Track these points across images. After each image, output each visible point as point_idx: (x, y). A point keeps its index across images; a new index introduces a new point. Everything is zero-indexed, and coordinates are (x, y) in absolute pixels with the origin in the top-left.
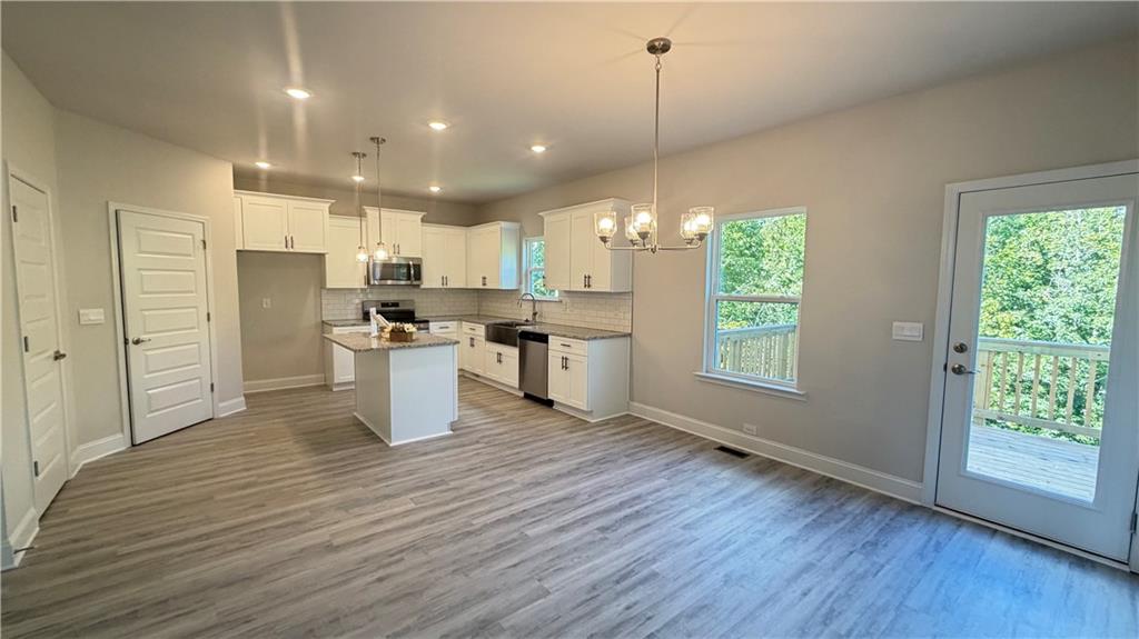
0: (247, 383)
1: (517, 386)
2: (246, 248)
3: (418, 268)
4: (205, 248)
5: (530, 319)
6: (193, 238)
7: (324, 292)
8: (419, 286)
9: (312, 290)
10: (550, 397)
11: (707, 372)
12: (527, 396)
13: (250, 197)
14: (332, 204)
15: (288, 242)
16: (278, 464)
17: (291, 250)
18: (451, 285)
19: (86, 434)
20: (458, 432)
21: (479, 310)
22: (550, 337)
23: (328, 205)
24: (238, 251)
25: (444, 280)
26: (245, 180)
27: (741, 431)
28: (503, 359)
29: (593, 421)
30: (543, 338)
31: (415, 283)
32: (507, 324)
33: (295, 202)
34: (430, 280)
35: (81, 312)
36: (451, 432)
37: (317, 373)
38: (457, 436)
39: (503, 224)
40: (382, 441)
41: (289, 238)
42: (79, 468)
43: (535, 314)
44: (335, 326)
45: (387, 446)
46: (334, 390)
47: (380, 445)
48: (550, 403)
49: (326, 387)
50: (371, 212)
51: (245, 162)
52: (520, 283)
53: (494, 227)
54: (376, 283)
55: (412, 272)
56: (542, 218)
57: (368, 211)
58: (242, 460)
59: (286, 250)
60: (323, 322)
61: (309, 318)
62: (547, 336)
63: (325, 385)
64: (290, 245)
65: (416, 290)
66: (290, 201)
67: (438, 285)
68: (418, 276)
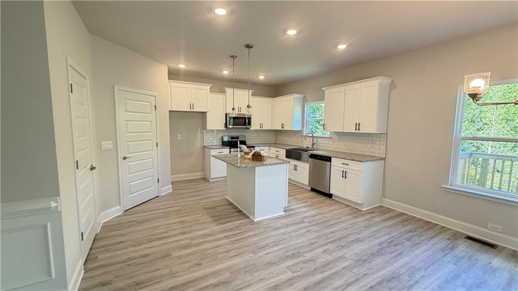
0: (172, 176)
1: (308, 184)
2: (173, 110)
3: (249, 119)
4: (156, 109)
5: (310, 146)
6: (151, 105)
7: (204, 131)
8: (249, 128)
9: (199, 130)
10: (331, 192)
11: (451, 185)
12: (313, 190)
13: (174, 83)
14: (212, 86)
15: (192, 106)
16: (199, 230)
17: (192, 110)
18: (265, 128)
19: (104, 207)
20: (288, 213)
21: (276, 141)
22: (332, 158)
23: (210, 87)
24: (169, 111)
25: (261, 125)
26: (173, 75)
27: (486, 228)
28: (298, 168)
29: (364, 210)
30: (329, 159)
31: (248, 127)
32: (296, 149)
33: (195, 85)
34: (255, 126)
35: (102, 143)
36: (284, 213)
37: (200, 172)
38: (289, 216)
39: (296, 95)
40: (248, 217)
41: (192, 105)
42: (101, 225)
43: (313, 144)
44: (212, 149)
45: (254, 221)
46: (211, 181)
47: (248, 220)
48: (330, 196)
49: (205, 179)
50: (229, 91)
51: (173, 66)
52: (303, 127)
53: (291, 97)
54: (231, 127)
55: (247, 121)
56: (324, 91)
57: (226, 90)
58: (179, 226)
59: (190, 110)
60: (204, 146)
61: (198, 145)
62: (330, 158)
63: (205, 178)
64: (192, 108)
65: (248, 130)
66: (192, 85)
67: (258, 128)
68: (249, 124)
